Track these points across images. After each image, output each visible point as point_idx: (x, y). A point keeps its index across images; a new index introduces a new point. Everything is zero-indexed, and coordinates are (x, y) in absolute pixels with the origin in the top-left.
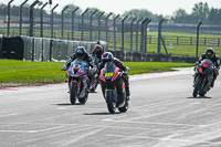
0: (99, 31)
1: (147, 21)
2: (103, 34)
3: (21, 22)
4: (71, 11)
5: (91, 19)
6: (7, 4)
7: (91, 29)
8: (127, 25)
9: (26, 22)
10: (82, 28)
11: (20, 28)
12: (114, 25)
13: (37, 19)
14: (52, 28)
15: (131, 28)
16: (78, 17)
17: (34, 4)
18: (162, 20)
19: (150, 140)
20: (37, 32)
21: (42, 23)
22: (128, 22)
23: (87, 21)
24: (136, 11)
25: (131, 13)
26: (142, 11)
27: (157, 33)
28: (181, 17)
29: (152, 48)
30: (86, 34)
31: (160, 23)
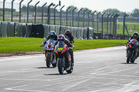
0: (89, 21)
1: (117, 16)
2: (91, 23)
3: (43, 16)
4: (72, 10)
5: (84, 14)
6: (34, 5)
7: (84, 20)
8: (105, 18)
9: (46, 16)
10: (78, 19)
11: (42, 19)
12: (97, 18)
13: (52, 14)
14: (61, 20)
15: (107, 20)
16: (76, 13)
17: (50, 5)
18: (125, 15)
19: (119, 86)
20: (52, 22)
21: (55, 16)
22: (105, 16)
23: (81, 16)
24: (110, 10)
25: (107, 11)
26: (114, 10)
27: (122, 23)
28: (137, 13)
29: (120, 32)
30: (81, 23)
31: (124, 17)
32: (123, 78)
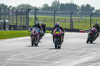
0: (5, 15)
1: (29, 10)
2: (7, 17)
5: (1, 9)
7: (1, 14)
8: (19, 12)
12: (13, 12)
15: (21, 14)
18: (36, 9)
22: (19, 10)
24: (23, 5)
25: (21, 6)
26: (26, 5)
27: (34, 16)
28: (46, 8)
29: (31, 24)
31: (36, 11)
32: (35, 62)
